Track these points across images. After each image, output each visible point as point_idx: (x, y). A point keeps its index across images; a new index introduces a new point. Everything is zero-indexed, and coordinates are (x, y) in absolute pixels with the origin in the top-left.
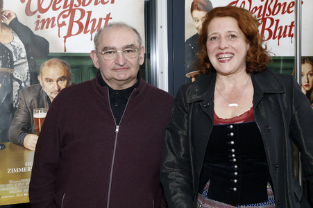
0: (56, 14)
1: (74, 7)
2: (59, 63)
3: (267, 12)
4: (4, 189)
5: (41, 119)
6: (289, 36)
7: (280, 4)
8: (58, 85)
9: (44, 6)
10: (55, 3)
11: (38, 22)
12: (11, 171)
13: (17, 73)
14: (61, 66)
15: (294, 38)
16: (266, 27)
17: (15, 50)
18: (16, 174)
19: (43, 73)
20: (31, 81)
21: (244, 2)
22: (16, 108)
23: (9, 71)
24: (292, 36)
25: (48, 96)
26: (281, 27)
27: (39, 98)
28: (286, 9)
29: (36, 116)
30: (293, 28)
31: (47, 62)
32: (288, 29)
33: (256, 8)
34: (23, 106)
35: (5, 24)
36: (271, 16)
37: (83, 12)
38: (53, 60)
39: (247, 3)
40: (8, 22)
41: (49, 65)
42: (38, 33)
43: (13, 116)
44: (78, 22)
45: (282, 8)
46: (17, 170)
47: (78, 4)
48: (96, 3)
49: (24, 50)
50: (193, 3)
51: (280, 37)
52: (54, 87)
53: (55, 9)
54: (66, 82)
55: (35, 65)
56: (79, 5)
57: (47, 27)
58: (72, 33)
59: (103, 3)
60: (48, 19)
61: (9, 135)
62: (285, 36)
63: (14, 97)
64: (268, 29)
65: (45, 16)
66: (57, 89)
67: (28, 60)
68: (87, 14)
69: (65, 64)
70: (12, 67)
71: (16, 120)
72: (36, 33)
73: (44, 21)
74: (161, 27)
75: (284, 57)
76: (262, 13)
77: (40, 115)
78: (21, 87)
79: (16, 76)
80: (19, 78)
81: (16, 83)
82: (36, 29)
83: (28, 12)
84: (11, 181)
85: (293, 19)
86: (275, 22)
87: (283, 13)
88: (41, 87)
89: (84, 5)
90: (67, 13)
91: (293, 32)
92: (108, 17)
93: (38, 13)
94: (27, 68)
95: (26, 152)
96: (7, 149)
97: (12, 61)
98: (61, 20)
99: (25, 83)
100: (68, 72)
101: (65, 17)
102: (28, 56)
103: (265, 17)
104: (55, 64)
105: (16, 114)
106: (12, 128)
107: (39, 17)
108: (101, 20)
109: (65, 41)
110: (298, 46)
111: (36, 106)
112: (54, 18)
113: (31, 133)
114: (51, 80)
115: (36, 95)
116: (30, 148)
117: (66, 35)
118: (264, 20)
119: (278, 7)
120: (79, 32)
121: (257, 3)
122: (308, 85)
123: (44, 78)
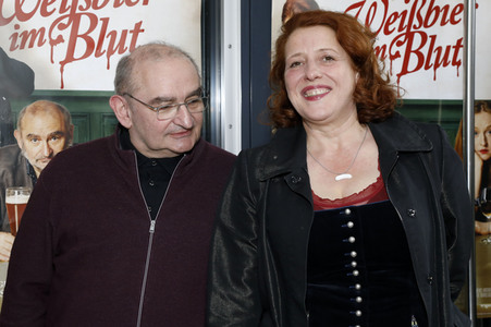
0: (47, 22)
1: (78, 11)
2: (51, 109)
3: (416, 22)
5: (19, 206)
6: (453, 64)
7: (437, 8)
8: (48, 146)
9: (26, 9)
10: (45, 4)
11: (15, 36)
14: (55, 113)
15: (461, 67)
16: (414, 47)
19: (23, 125)
21: (375, 4)
24: (459, 64)
25: (31, 167)
26: (439, 49)
27: (15, 169)
28: (448, 17)
29: (9, 200)
30: (461, 50)
31: (29, 107)
32: (452, 51)
33: (396, 14)
36: (422, 29)
37: (94, 19)
38: (41, 103)
39: (381, 6)
41: (34, 111)
42: (15, 55)
44: (84, 36)
45: (441, 14)
47: (85, 6)
48: (117, 5)
50: (285, 6)
51: (437, 65)
52: (41, 151)
53: (45, 13)
54: (62, 140)
55: (10, 111)
56: (88, 8)
57: (31, 46)
58: (75, 56)
59: (130, 4)
60: (33, 31)
62: (445, 65)
64: (417, 52)
65: (27, 26)
66: (46, 153)
68: (100, 23)
69: (62, 110)
72: (12, 55)
73: (25, 35)
74: (230, 47)
75: (443, 101)
76: (406, 23)
77: (18, 198)
85: (461, 35)
86: (429, 40)
87: (443, 23)
88: (20, 150)
89: (96, 8)
90: (65, 21)
91: (460, 57)
92: (138, 29)
93: (16, 21)
98: (56, 33)
100: (66, 124)
101: (62, 27)
103: (412, 30)
104: (44, 110)
107: (17, 27)
108: (125, 33)
109: (62, 70)
110: (469, 81)
111: (10, 183)
112: (43, 30)
113: (1, 230)
114: (36, 138)
115: (10, 163)
117: (63, 59)
118: (410, 36)
119: (434, 13)
120: (87, 55)
121: (397, 5)
122: (484, 151)
123: (25, 133)
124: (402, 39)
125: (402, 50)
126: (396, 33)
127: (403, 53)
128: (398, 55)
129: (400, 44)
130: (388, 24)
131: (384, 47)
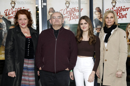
17: (3, 24)
21: (64, 10)
51: (76, 19)
61: (2, 44)
63: (3, 35)
73: (10, 17)
76: (70, 12)
82: (8, 19)
86: (74, 15)
93: (8, 15)
94: (6, 28)
118: (71, 14)
121: (68, 9)
125: (70, 16)
126: (68, 14)
128: (69, 17)
129: (69, 15)
130: (67, 12)
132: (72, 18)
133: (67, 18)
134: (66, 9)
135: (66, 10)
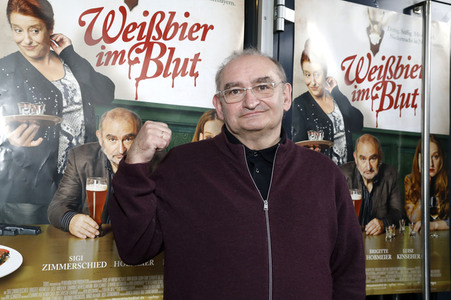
0: (127, 46)
1: (151, 40)
2: (127, 115)
3: (388, 74)
4: (35, 295)
5: (97, 193)
7: (402, 66)
8: (123, 145)
9: (112, 33)
10: (127, 32)
11: (101, 55)
12: (47, 267)
13: (67, 124)
14: (129, 118)
16: (387, 93)
17: (66, 90)
18: (55, 272)
19: (104, 127)
20: (86, 138)
21: (362, 59)
22: (61, 174)
23: (56, 120)
24: (416, 106)
25: (109, 161)
26: (403, 95)
27: (95, 162)
28: (409, 73)
29: (89, 188)
31: (110, 112)
32: (412, 97)
33: (376, 67)
34: (72, 172)
35: (54, 53)
36: (392, 80)
37: (163, 48)
38: (119, 110)
40: (59, 51)
41: (113, 116)
42: (101, 70)
43: (57, 186)
44: (156, 60)
45: (405, 71)
46: (56, 267)
47: (157, 37)
48: (182, 38)
49: (79, 92)
50: (304, 52)
51: (402, 107)
52: (117, 148)
53: (126, 39)
55: (93, 114)
56: (159, 38)
57: (113, 64)
58: (148, 75)
59: (191, 38)
60: (116, 52)
61: (49, 215)
62: (407, 107)
63: (60, 158)
64: (389, 95)
65: (112, 47)
66: (121, 151)
67: (84, 107)
68: (168, 51)
69: (135, 117)
70: (60, 115)
71: (61, 192)
72: (97, 69)
73: (109, 54)
76: (382, 74)
77: (97, 186)
78: (70, 144)
79: (64, 129)
80: (68, 131)
81: (64, 139)
82: (99, 64)
83: (89, 39)
84: (46, 283)
86: (397, 88)
87: (406, 77)
88: (100, 147)
89: (165, 39)
90: (141, 47)
92: (196, 59)
93: (102, 42)
94: (82, 118)
95: (72, 240)
96: (44, 235)
97: (61, 107)
98: (134, 55)
99: (77, 139)
101: (139, 51)
102: (84, 101)
103: (386, 80)
104: (122, 115)
105: (61, 183)
106: (54, 203)
107: (103, 47)
108: (186, 60)
109: (137, 85)
111: (91, 174)
113: (81, 212)
114: (114, 138)
115: (91, 157)
116: (78, 235)
117: (138, 76)
118: (385, 84)
119: (400, 69)
120: (157, 74)
121: (377, 61)
122: (432, 170)
123: (105, 134)
124: (379, 85)
125: (380, 93)
126: (375, 81)
127: (380, 96)
128: (377, 97)
129: (378, 89)
130: (371, 73)
131: (368, 90)
132: (387, 101)
133: (370, 99)
134: (369, 56)
135: (366, 60)
